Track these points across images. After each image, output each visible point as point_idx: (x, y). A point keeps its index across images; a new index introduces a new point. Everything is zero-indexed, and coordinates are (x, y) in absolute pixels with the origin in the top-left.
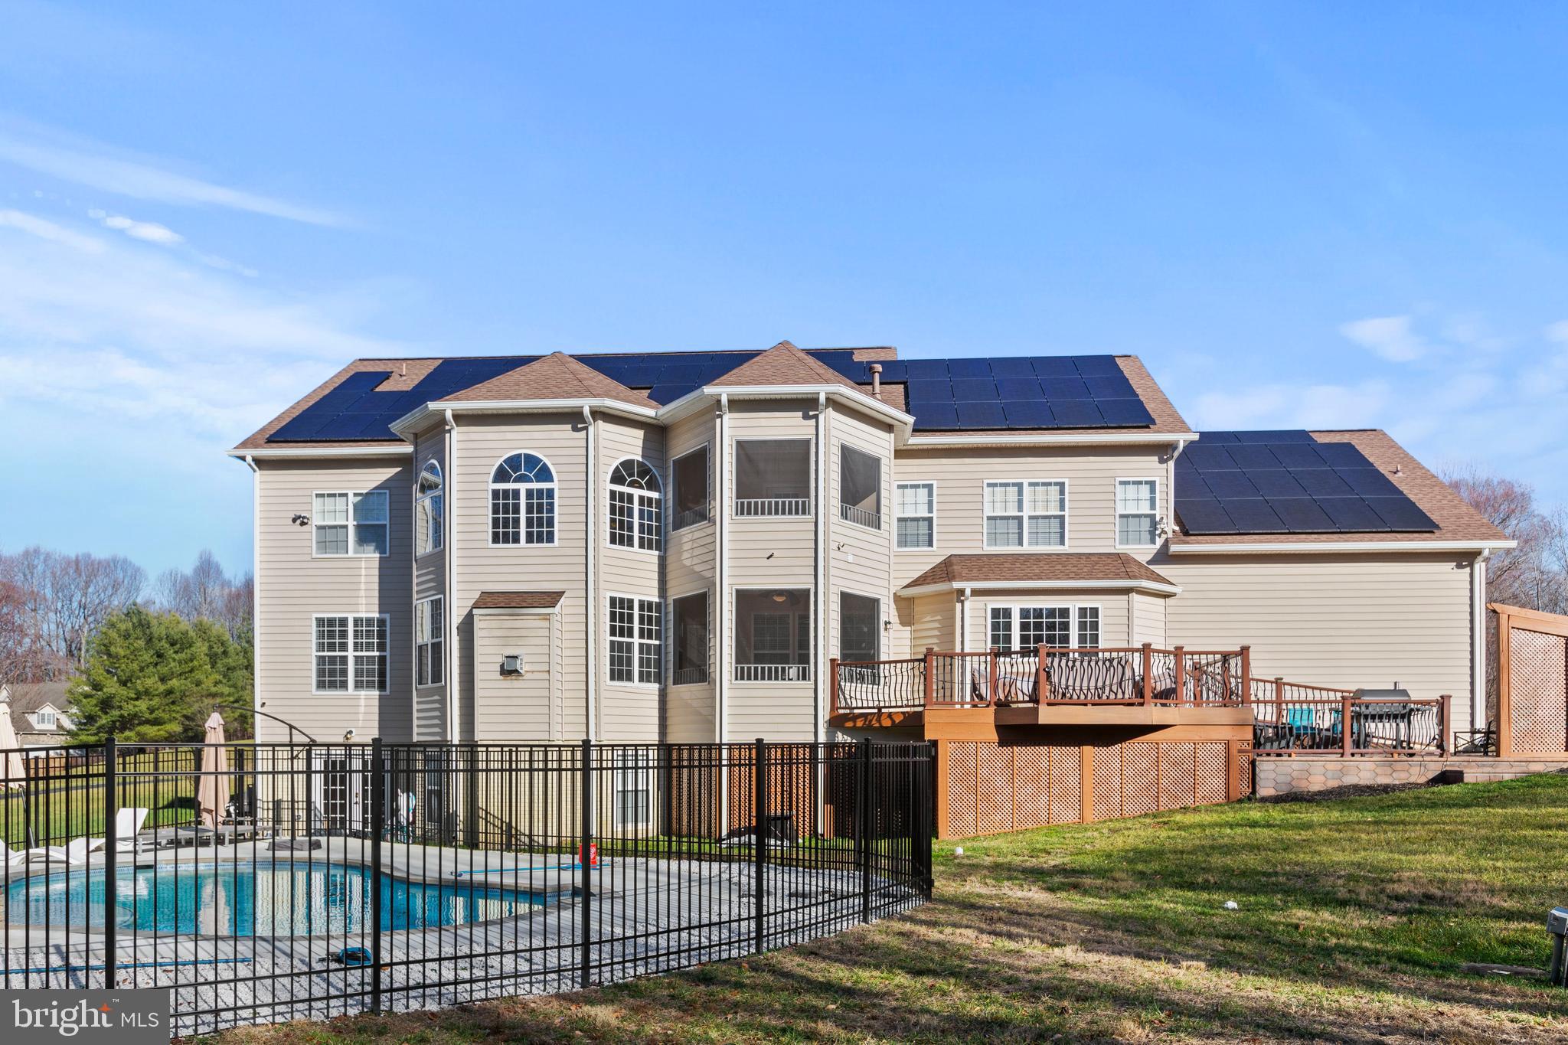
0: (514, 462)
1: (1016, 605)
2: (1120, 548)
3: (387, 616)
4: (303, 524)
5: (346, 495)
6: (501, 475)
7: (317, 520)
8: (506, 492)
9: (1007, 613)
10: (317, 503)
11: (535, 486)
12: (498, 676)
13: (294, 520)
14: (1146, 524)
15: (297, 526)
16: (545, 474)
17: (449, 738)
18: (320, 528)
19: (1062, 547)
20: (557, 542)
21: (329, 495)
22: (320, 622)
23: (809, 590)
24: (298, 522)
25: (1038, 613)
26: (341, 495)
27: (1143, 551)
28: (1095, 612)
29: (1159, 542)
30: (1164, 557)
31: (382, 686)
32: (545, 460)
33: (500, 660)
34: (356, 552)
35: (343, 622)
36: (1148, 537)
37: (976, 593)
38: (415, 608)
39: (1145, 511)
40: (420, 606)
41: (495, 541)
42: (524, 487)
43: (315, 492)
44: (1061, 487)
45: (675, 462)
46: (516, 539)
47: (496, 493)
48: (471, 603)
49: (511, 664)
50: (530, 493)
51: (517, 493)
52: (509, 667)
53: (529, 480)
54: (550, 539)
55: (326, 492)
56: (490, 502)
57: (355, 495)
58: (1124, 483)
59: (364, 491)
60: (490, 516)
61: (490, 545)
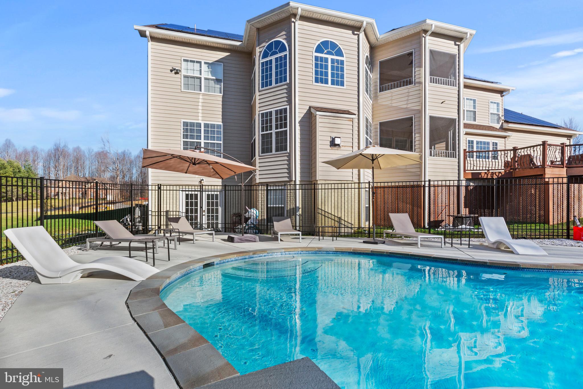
0: (325, 44)
1: (475, 139)
2: (491, 124)
4: (177, 73)
5: (200, 63)
6: (319, 49)
7: (184, 73)
8: (321, 58)
9: (472, 142)
10: (184, 64)
11: (335, 58)
12: (329, 147)
13: (171, 71)
14: (496, 117)
15: (173, 74)
16: (339, 53)
18: (185, 77)
19: (475, 122)
20: (345, 87)
21: (191, 61)
22: (185, 124)
23: (456, 119)
24: (173, 72)
25: (481, 142)
26: (197, 62)
28: (496, 144)
29: (501, 123)
30: (503, 128)
32: (340, 46)
33: (330, 139)
34: (205, 91)
35: (199, 125)
36: (496, 121)
38: (259, 115)
39: (495, 112)
40: (262, 114)
41: (317, 81)
42: (330, 57)
43: (183, 58)
44: (474, 101)
45: (381, 62)
46: (326, 82)
47: (317, 58)
48: (305, 111)
49: (337, 141)
50: (333, 61)
51: (326, 60)
52: (336, 143)
53: (333, 54)
54: (342, 84)
55: (189, 59)
56: (314, 62)
57: (205, 63)
58: (492, 102)
59: (210, 62)
60: (314, 69)
61: (314, 83)
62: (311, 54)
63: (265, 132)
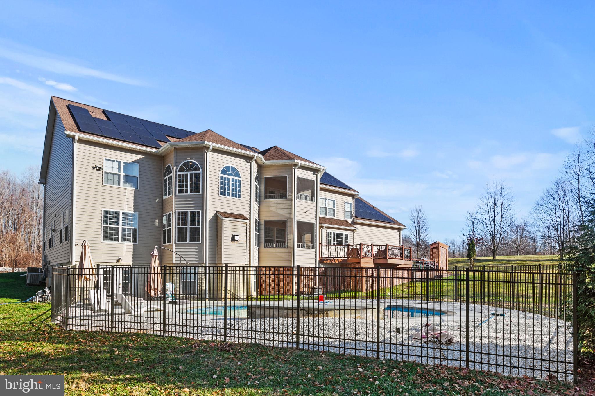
0: (228, 168)
1: (333, 231)
2: (346, 219)
3: (137, 214)
4: (99, 170)
5: (120, 162)
6: (223, 172)
7: (105, 170)
8: (225, 178)
9: (331, 233)
10: (105, 162)
11: (235, 178)
12: (230, 241)
13: (94, 168)
14: (349, 214)
16: (238, 175)
17: (205, 262)
18: (106, 173)
19: (334, 217)
20: (241, 198)
22: (106, 212)
23: (314, 223)
24: (96, 169)
25: (337, 233)
26: (117, 161)
27: (350, 221)
28: (347, 234)
29: (352, 218)
30: (353, 223)
31: (135, 241)
32: (238, 170)
33: (231, 236)
34: (123, 186)
35: (118, 213)
36: (349, 217)
37: (327, 227)
38: (175, 213)
39: (349, 210)
40: (179, 213)
41: (221, 194)
42: (231, 177)
43: (104, 158)
44: (334, 201)
45: (265, 178)
46: (228, 195)
47: (222, 178)
48: (213, 215)
49: (236, 238)
50: (233, 180)
51: (229, 179)
52: (236, 239)
53: (232, 175)
54: (239, 197)
55: (110, 159)
56: (220, 180)
57: (124, 163)
58: (346, 203)
59: (128, 162)
60: (220, 185)
61: (220, 195)
62: (218, 174)
63: (181, 227)
